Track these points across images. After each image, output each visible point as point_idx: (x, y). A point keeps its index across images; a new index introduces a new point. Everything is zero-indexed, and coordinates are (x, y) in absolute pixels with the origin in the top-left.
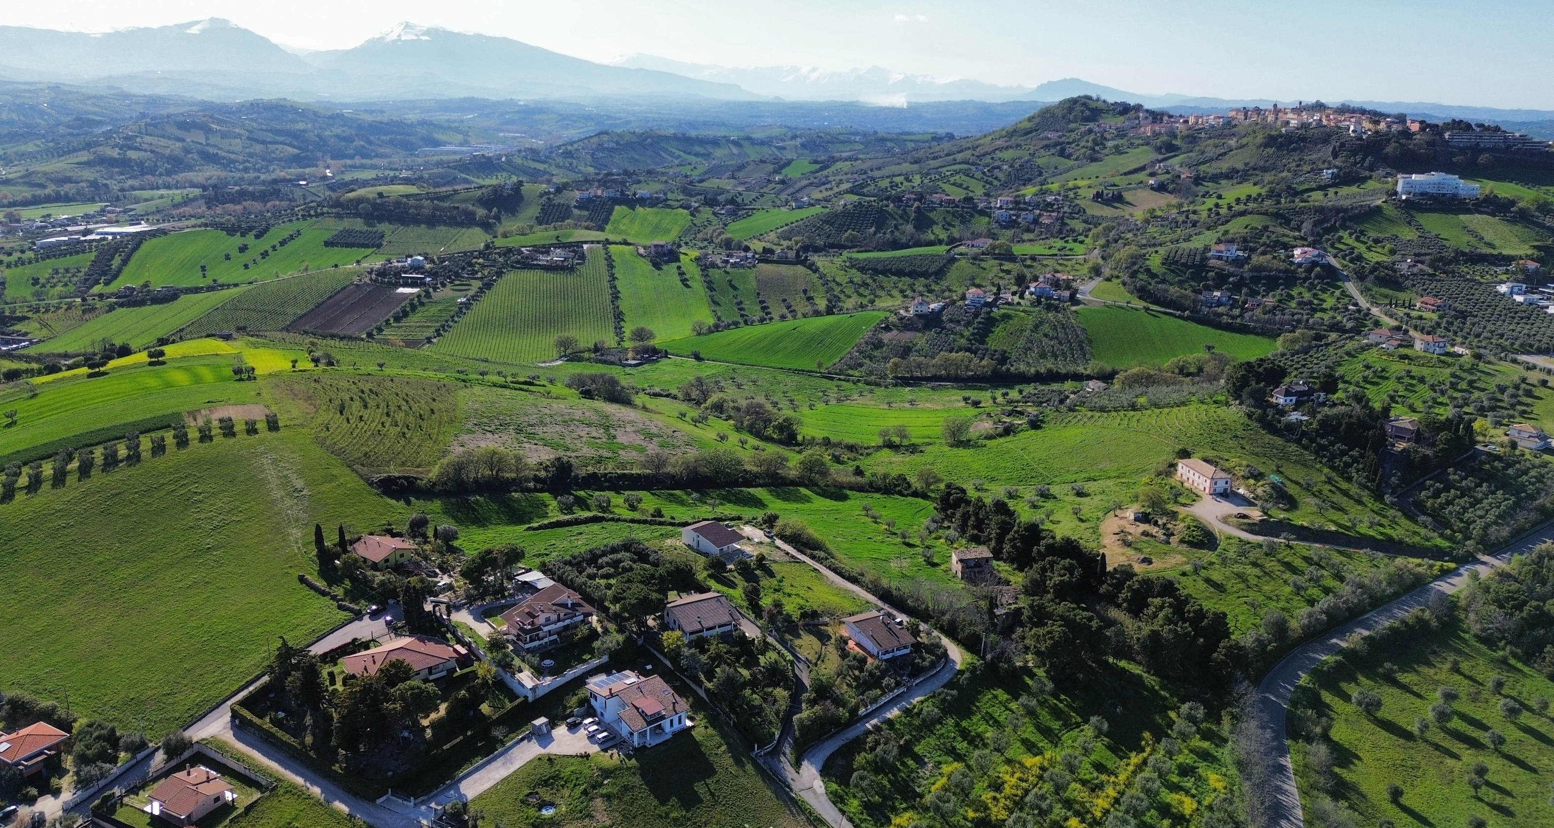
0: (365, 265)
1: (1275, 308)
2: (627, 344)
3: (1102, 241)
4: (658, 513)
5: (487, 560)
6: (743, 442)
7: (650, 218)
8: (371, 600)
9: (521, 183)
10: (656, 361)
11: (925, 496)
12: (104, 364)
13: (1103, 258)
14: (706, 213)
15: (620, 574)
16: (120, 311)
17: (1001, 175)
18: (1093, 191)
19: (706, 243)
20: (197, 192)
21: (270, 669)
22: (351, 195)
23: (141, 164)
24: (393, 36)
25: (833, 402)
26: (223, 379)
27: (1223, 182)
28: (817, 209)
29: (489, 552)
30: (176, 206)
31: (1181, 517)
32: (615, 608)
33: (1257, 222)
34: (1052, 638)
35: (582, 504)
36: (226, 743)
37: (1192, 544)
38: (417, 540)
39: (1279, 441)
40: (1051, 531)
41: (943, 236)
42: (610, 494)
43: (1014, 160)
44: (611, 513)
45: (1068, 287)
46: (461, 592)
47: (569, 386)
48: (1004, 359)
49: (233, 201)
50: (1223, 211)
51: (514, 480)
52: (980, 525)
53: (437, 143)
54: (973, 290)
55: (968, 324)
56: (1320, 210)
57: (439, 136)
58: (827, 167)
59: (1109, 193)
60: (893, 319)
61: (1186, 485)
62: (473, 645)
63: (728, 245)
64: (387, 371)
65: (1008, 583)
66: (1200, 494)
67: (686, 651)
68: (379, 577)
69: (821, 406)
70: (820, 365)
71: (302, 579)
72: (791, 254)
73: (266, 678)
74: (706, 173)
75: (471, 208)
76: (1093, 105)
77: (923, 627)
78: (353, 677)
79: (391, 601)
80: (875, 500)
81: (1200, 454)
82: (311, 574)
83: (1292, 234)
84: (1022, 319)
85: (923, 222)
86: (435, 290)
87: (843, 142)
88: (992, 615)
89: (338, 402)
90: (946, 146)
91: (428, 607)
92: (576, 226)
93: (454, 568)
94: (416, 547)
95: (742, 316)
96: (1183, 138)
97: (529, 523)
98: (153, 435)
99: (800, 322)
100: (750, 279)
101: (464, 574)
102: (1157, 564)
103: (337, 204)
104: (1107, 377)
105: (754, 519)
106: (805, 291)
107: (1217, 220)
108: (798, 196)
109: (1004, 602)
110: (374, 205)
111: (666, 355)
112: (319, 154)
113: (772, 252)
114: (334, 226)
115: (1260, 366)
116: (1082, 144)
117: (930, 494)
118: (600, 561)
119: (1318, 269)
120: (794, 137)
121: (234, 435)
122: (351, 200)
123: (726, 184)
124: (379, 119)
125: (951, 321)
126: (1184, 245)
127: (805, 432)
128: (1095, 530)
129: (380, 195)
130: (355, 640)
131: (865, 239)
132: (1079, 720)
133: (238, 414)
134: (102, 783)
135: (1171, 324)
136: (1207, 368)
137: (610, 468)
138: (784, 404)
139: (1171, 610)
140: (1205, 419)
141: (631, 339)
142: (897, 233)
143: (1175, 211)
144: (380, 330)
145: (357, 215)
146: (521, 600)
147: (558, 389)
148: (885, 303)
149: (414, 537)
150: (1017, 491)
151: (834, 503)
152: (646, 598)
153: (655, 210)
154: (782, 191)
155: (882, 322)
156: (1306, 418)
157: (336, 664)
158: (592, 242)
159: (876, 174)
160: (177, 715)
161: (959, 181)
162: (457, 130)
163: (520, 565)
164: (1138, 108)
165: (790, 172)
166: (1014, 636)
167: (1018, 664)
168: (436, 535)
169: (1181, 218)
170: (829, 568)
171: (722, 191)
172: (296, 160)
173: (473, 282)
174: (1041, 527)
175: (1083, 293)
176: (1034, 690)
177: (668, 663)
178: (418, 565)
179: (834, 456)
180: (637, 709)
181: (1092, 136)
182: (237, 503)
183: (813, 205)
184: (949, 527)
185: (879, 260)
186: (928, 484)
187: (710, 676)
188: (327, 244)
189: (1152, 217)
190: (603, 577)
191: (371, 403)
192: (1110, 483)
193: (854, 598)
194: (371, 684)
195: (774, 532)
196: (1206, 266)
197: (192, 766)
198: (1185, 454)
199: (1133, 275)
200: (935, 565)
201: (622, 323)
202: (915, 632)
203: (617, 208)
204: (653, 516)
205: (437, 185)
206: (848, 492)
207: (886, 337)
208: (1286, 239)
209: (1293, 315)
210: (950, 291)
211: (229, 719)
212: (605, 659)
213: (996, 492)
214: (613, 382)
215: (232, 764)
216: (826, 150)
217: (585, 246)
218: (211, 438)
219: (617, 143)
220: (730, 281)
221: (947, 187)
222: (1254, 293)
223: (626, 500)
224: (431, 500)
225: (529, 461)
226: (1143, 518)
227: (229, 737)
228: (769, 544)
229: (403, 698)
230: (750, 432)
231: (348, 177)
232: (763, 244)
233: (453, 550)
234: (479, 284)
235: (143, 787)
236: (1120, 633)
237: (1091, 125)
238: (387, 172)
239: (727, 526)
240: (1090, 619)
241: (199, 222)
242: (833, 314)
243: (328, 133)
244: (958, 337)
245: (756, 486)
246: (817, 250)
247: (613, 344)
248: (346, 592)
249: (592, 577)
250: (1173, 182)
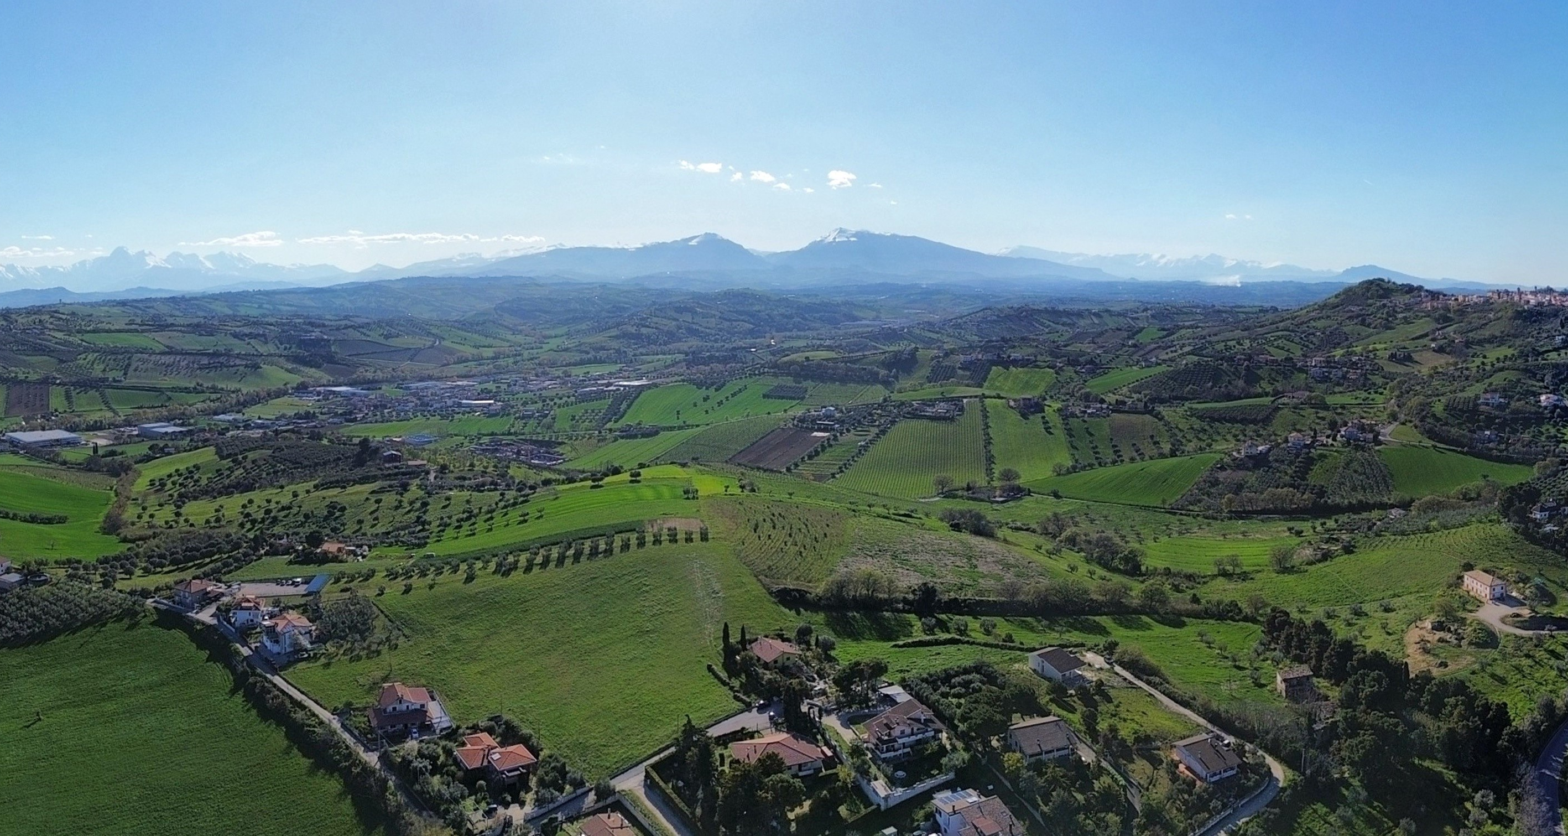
0: (790, 413)
1: (1530, 442)
2: (996, 483)
3: (1397, 393)
4: (1009, 638)
5: (855, 672)
6: (1092, 573)
7: (1021, 376)
8: (760, 696)
9: (916, 349)
10: (1020, 498)
11: (1254, 621)
12: (601, 479)
13: (1398, 406)
14: (1069, 371)
15: (970, 694)
16: (621, 441)
17: (1314, 340)
18: (1388, 353)
19: (1068, 397)
20: (682, 356)
21: (676, 742)
22: (786, 359)
23: (648, 337)
24: (831, 239)
25: (1175, 535)
26: (676, 498)
27: (1487, 345)
28: (1164, 368)
29: (858, 664)
30: (667, 367)
31: (1468, 622)
32: (962, 727)
33: (1512, 376)
34: (1363, 748)
35: (943, 626)
36: (638, 798)
37: (1478, 645)
38: (802, 646)
39: (1539, 549)
40: (1364, 646)
41: (1269, 389)
42: (969, 619)
43: (1325, 328)
44: (968, 636)
45: (1372, 431)
46: (833, 699)
47: (942, 520)
48: (1322, 493)
49: (704, 364)
50: (1488, 368)
51: (886, 600)
52: (1301, 646)
53: (856, 319)
54: (1294, 434)
55: (1291, 463)
56: (1556, 366)
57: (856, 313)
58: (1173, 333)
59: (1400, 354)
60: (1227, 459)
61: (1471, 593)
62: (838, 749)
63: (1087, 398)
64: (795, 499)
65: (1326, 698)
66: (1483, 600)
67: (1025, 774)
68: (768, 675)
69: (1164, 539)
70: (1164, 502)
71: (709, 668)
72: (1141, 405)
73: (673, 749)
74: (1071, 339)
75: (876, 369)
76: (1386, 286)
77: (1248, 747)
78: (738, 762)
79: (775, 699)
80: (1210, 625)
81: (1481, 566)
82: (717, 665)
83: (1538, 384)
84: (1335, 458)
85: (1252, 378)
86: (841, 434)
87: (1186, 313)
88: (1310, 729)
89: (754, 522)
90: (1270, 316)
91: (804, 709)
92: (958, 384)
93: (829, 675)
94: (800, 652)
95: (1097, 458)
96: (1455, 312)
97: (896, 640)
98: (623, 535)
99: (1147, 463)
100: (1104, 427)
101: (836, 682)
102: (1452, 667)
103: (775, 366)
104: (1405, 505)
105: (1096, 646)
106: (1152, 437)
107: (1483, 375)
108: (1148, 357)
109: (1322, 716)
110: (802, 366)
111: (1029, 493)
112: (768, 328)
113: (1124, 403)
114: (772, 382)
115: (1520, 489)
116: (1379, 316)
117: (1259, 618)
118: (953, 681)
119: (1558, 410)
120: (1146, 310)
121: (676, 541)
122: (786, 363)
123: (1087, 347)
124: (814, 301)
125: (1276, 461)
126: (1460, 395)
127: (1149, 562)
128: (1400, 641)
129: (807, 358)
130: (743, 729)
131: (1204, 392)
132: (1391, 824)
133: (681, 526)
134: (551, 806)
135: (1454, 459)
136: (1484, 494)
137: (969, 594)
138: (1131, 537)
139: (1463, 707)
140: (1483, 536)
141: (1000, 479)
142: (1230, 387)
143: (1452, 368)
144: (796, 465)
145: (789, 374)
146: (881, 711)
147: (933, 522)
148: (1220, 446)
149: (799, 644)
150: (1334, 611)
151: (1172, 629)
152: (990, 719)
153: (1025, 369)
154: (1134, 353)
155: (1217, 462)
156: (1556, 528)
157: (726, 748)
158: (971, 397)
159: (1214, 339)
160: (608, 764)
161: (1281, 345)
162: (871, 309)
163: (883, 678)
164: (1420, 288)
165: (1141, 338)
166: (1331, 749)
167: (1336, 776)
168: (817, 644)
169: (1457, 374)
170: (1163, 693)
171: (1082, 354)
172: (751, 333)
173: (872, 429)
174: (1354, 643)
175: (1384, 436)
176: (1350, 800)
177: (1008, 784)
178: (800, 668)
179: (1174, 585)
180: (976, 828)
181: (1386, 310)
182: (671, 597)
183: (1160, 364)
184: (1275, 649)
185: (1215, 410)
186: (1257, 609)
187: (1047, 799)
188: (764, 396)
189: (1435, 373)
190: (955, 696)
191: (779, 525)
192: (1411, 597)
193: (1186, 721)
194: (749, 771)
195: (1114, 658)
196: (1477, 411)
197: (612, 811)
198: (1469, 567)
199: (1422, 420)
200: (1262, 686)
201: (993, 465)
202: (1241, 752)
203: (994, 368)
204: (1004, 641)
205: (852, 351)
206: (1186, 619)
207: (1221, 475)
208: (1534, 389)
209: (1543, 447)
210: (1276, 435)
211: (643, 778)
212: (951, 775)
213: (1317, 612)
214: (979, 517)
215: (640, 817)
216: (1172, 320)
217: (965, 401)
218: (660, 543)
219: (998, 316)
220: (1087, 429)
221: (1271, 350)
222: (1514, 431)
223: (982, 625)
224: (817, 612)
225: (900, 584)
226: (1439, 627)
227: (641, 793)
228: (1108, 670)
229: (773, 788)
230: (1100, 564)
231: (786, 346)
232: (1117, 397)
233: (830, 659)
234: (876, 430)
235: (577, 818)
236: (1424, 735)
237: (1385, 301)
238: (814, 342)
239: (1071, 652)
240: (1396, 725)
241: (680, 378)
242: (1176, 456)
243: (775, 312)
244: (1282, 475)
245: (1101, 615)
246: (1162, 401)
247: (984, 484)
248: (742, 685)
249: (945, 695)
250: (1449, 345)
